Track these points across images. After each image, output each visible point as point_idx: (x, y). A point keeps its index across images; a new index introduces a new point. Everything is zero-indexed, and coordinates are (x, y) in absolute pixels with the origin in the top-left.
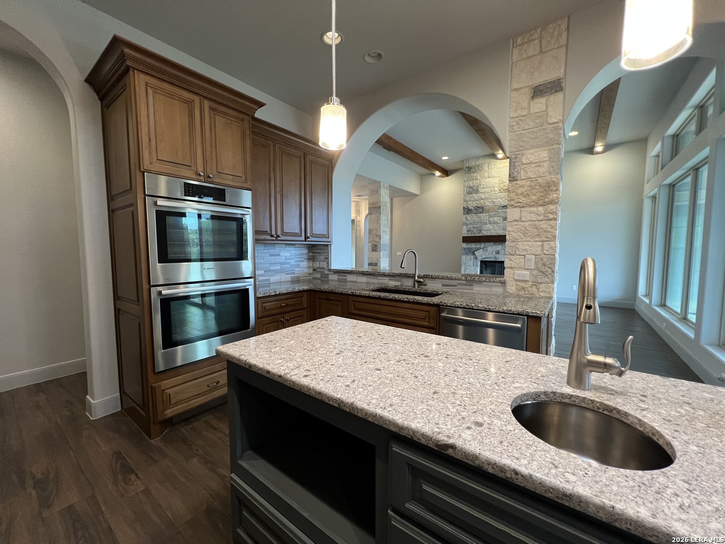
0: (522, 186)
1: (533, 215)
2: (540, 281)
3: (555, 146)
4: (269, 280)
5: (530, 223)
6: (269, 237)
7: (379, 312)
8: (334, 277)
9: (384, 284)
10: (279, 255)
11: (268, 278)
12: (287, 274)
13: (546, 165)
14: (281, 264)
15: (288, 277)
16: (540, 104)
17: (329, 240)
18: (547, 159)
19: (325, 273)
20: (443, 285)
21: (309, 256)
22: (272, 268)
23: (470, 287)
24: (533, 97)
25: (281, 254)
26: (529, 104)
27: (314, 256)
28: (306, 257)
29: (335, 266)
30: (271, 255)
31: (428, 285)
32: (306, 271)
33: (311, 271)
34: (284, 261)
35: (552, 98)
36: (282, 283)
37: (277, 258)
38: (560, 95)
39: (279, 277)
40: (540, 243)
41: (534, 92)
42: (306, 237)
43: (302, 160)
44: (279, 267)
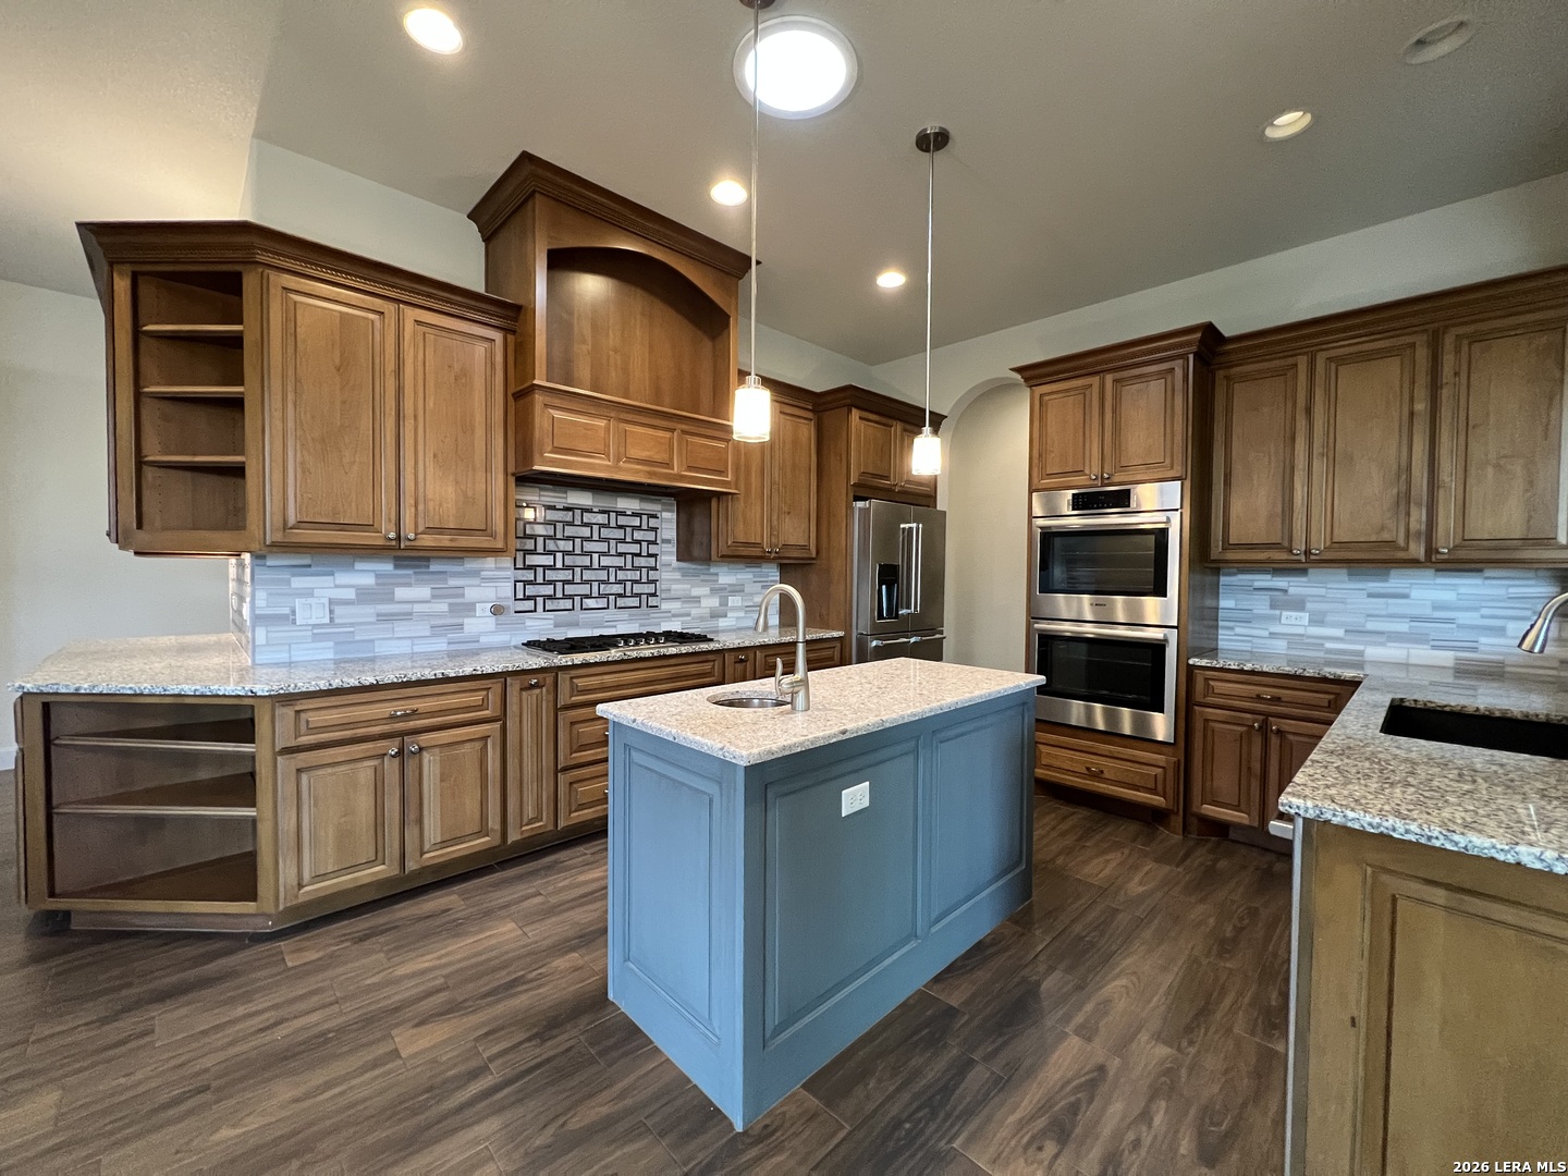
4: (1361, 653)
10: (1406, 596)
11: (1361, 648)
12: (1434, 647)
14: (1414, 619)
15: (1446, 658)
22: (1371, 625)
25: (1414, 593)
30: (1370, 595)
34: (1428, 612)
36: (1411, 668)
37: (1396, 606)
39: (1405, 652)
42: (1431, 550)
43: (1422, 354)
44: (1403, 627)
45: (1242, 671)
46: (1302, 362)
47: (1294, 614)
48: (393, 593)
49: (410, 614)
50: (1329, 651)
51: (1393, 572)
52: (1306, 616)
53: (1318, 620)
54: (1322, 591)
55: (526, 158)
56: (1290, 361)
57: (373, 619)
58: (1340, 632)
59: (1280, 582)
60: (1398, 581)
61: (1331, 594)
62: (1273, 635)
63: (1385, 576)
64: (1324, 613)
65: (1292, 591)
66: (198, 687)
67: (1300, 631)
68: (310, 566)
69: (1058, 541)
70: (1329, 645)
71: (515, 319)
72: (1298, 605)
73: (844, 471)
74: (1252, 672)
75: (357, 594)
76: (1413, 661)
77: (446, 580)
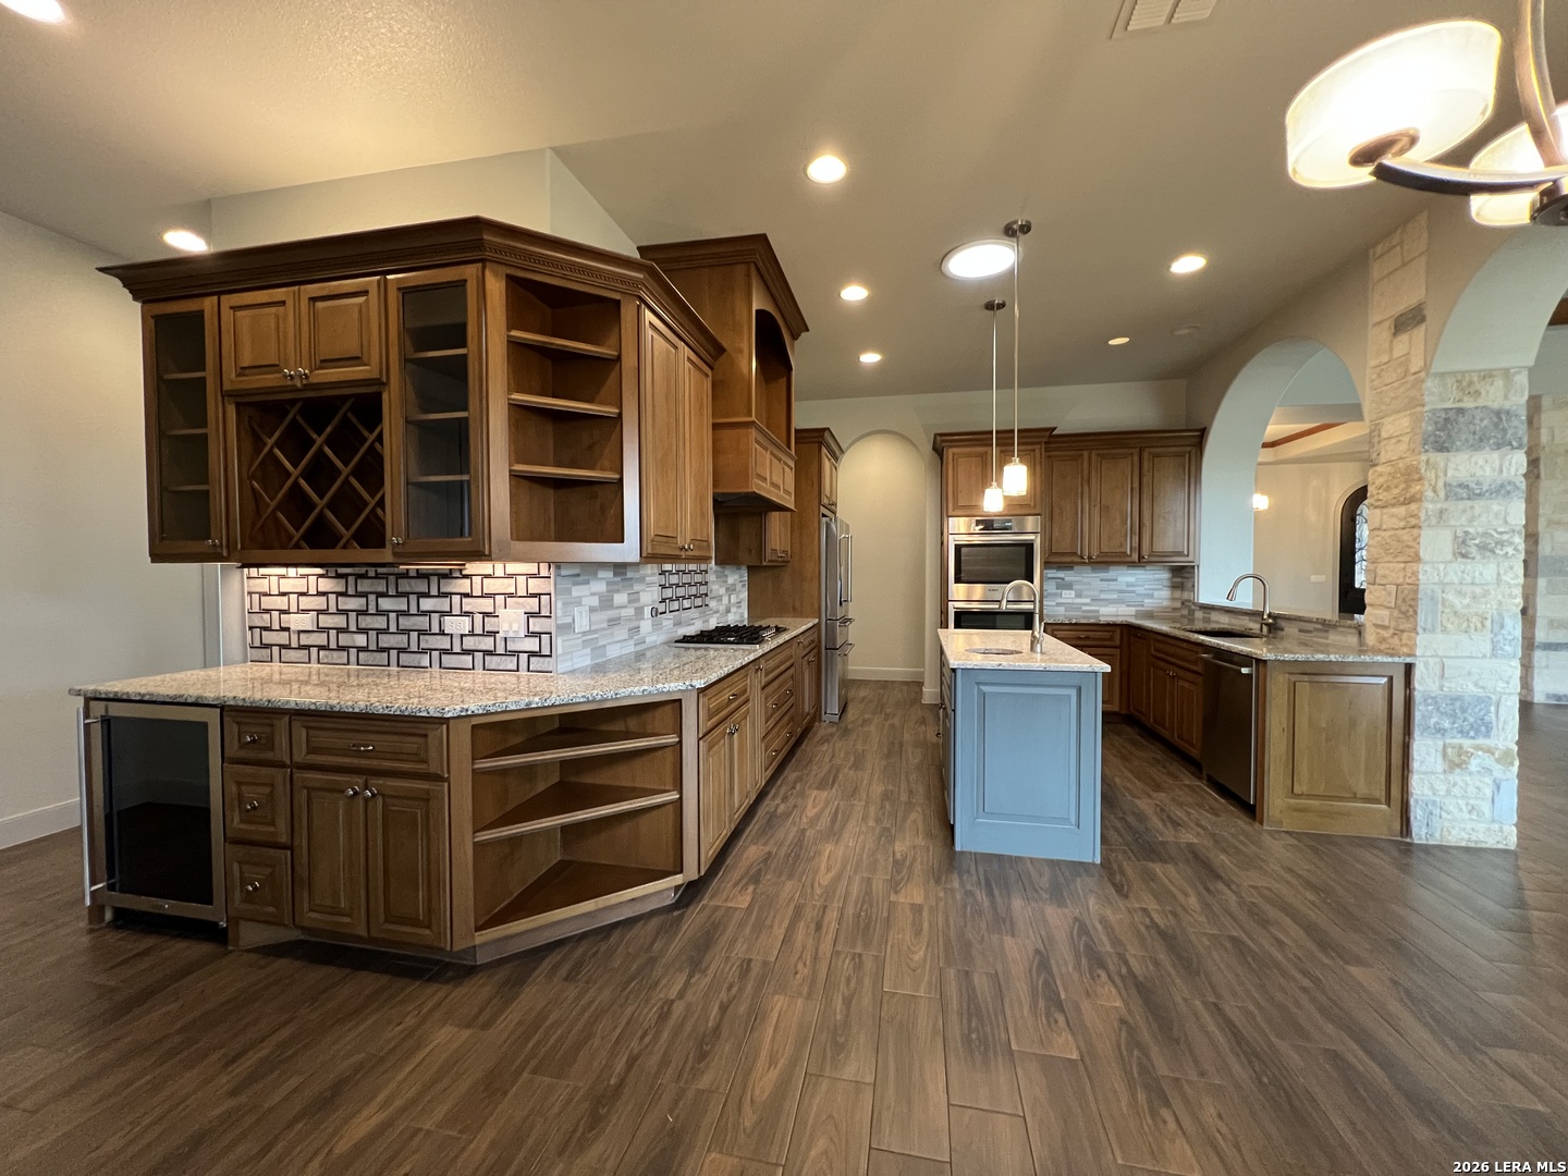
0: (1381, 475)
1: (1394, 520)
2: (1401, 627)
3: (1419, 409)
4: (1098, 611)
5: (1392, 532)
6: (1079, 560)
7: (1167, 653)
8: (1199, 614)
9: (1243, 626)
10: (1116, 580)
12: (1128, 606)
13: (1406, 439)
14: (1121, 592)
16: (1402, 345)
17: (1190, 559)
18: (1408, 430)
19: (1189, 607)
20: (1300, 631)
21: (1173, 582)
22: (1103, 596)
23: (1323, 635)
24: (1395, 334)
25: (1120, 579)
26: (1391, 342)
27: (1182, 583)
28: (1168, 584)
29: (1204, 598)
31: (1286, 629)
32: (1166, 603)
33: (1178, 605)
34: (1124, 588)
35: (1415, 331)
37: (1113, 585)
38: (1422, 328)
39: (1115, 609)
40: (1402, 565)
41: (1396, 327)
42: (1141, 557)
43: (1136, 458)
44: (1115, 596)
45: (1071, 624)
46: (1086, 453)
47: (1068, 592)
48: (612, 600)
49: (619, 619)
50: (1084, 611)
51: (1111, 568)
52: (1073, 592)
53: (1079, 595)
54: (1080, 579)
55: (763, 238)
56: (1079, 453)
57: (605, 625)
58: (1088, 601)
59: (1061, 574)
60: (1113, 572)
61: (1085, 580)
62: (1058, 604)
63: (1107, 570)
64: (1081, 591)
65: (1066, 579)
66: (646, 688)
67: (1070, 601)
68: (578, 575)
69: (964, 550)
70: (1084, 608)
71: (715, 358)
72: (1069, 586)
73: (816, 493)
74: (1076, 624)
75: (600, 601)
76: (1119, 613)
77: (632, 585)
